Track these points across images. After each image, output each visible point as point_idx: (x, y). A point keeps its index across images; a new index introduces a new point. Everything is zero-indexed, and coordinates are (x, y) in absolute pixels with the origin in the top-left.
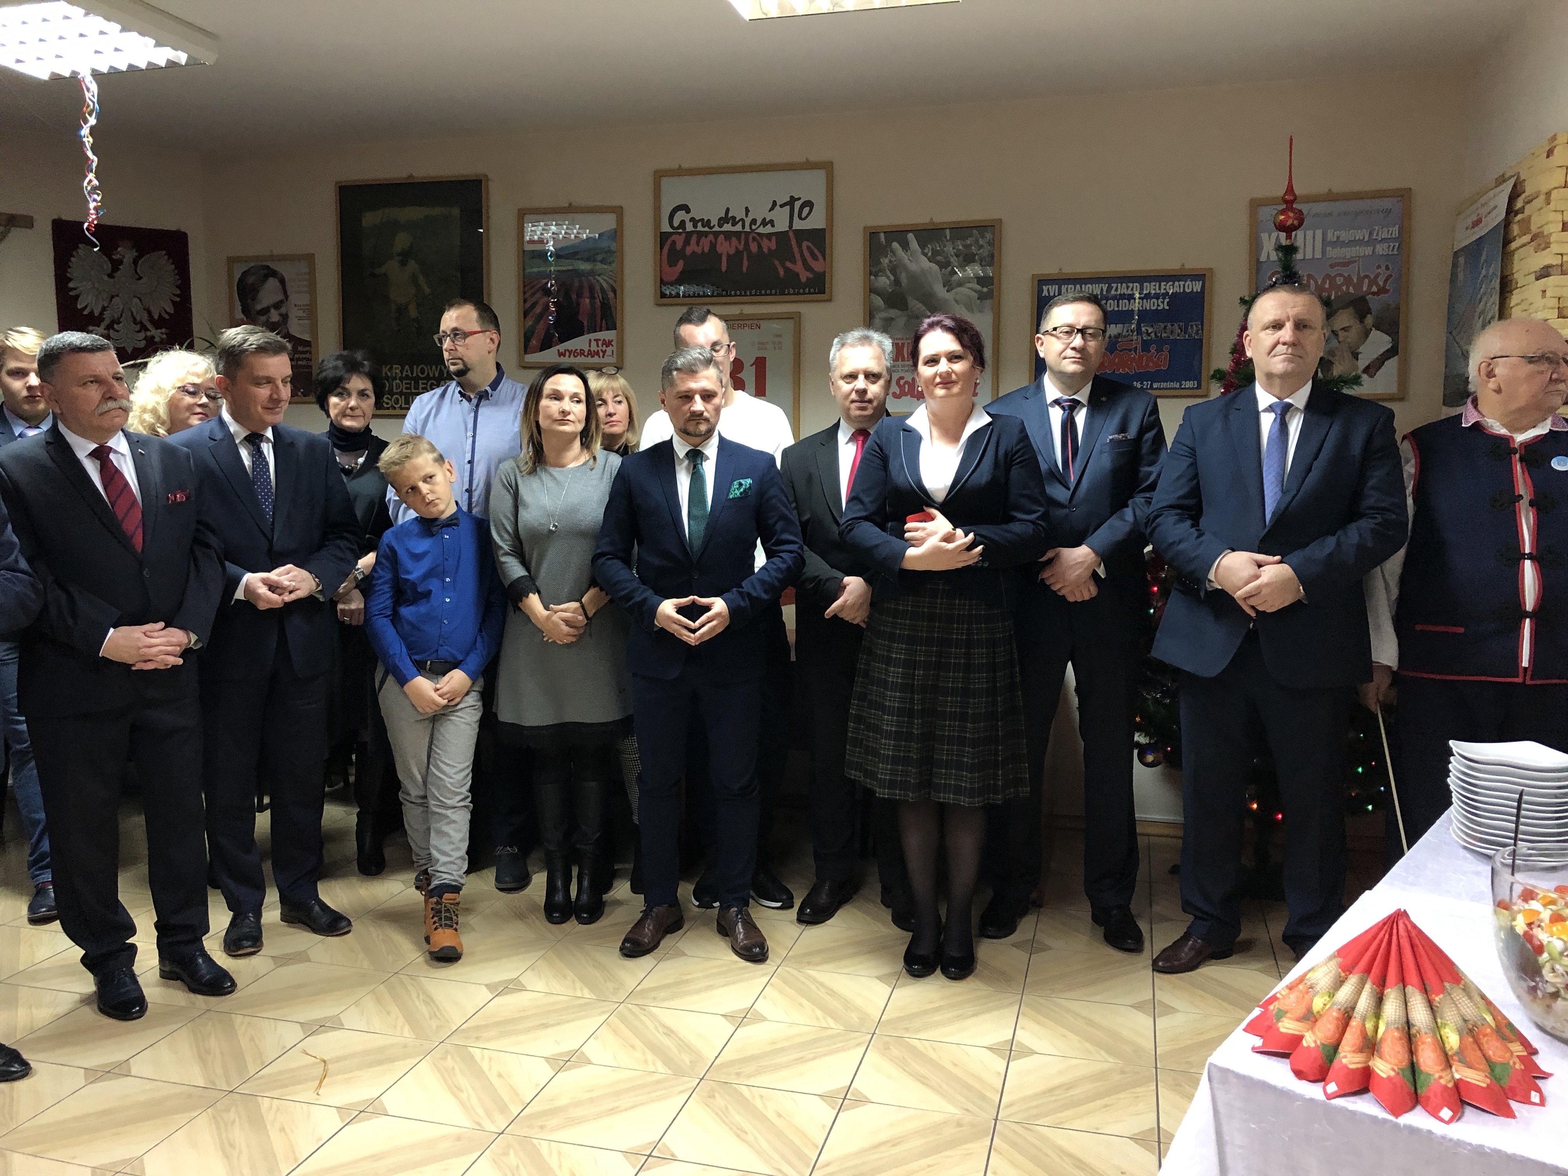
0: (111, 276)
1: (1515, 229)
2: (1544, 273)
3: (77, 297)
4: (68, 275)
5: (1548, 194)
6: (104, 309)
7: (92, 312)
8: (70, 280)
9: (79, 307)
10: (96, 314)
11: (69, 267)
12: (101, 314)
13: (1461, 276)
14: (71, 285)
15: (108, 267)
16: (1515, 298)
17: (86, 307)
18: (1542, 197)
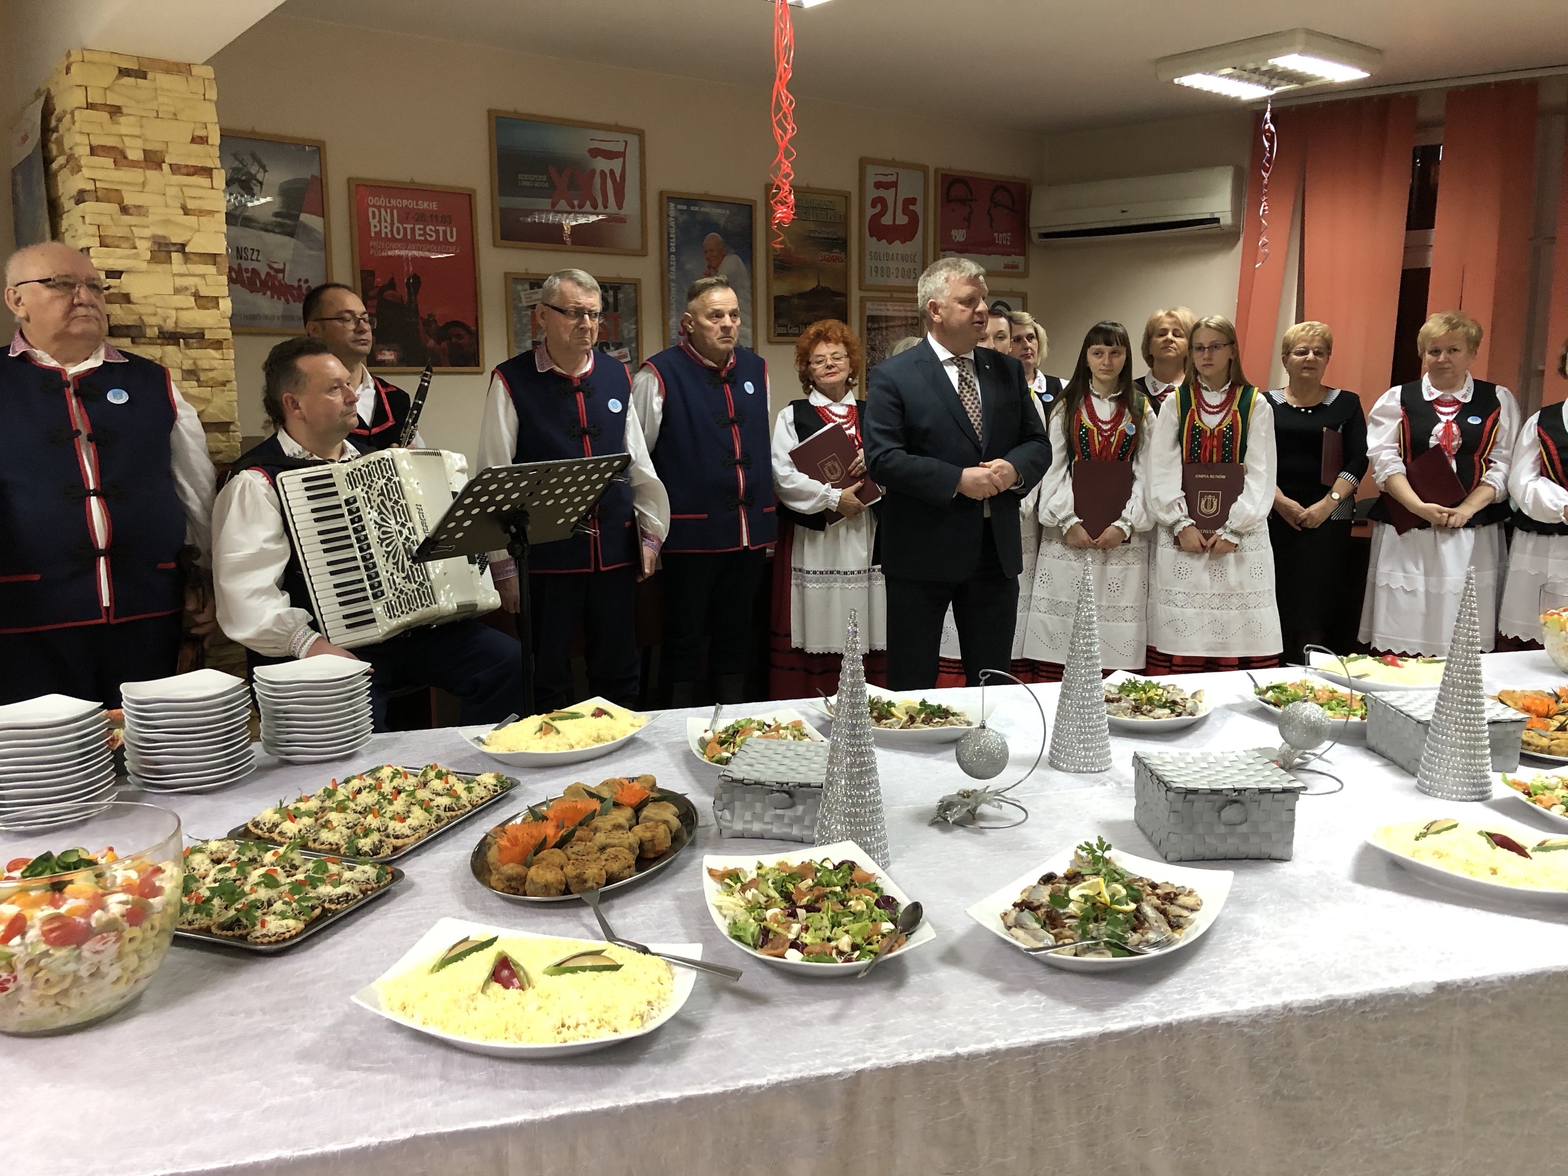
1: (54, 148)
2: (80, 198)
5: (72, 113)
13: (21, 197)
16: (64, 224)
18: (68, 116)
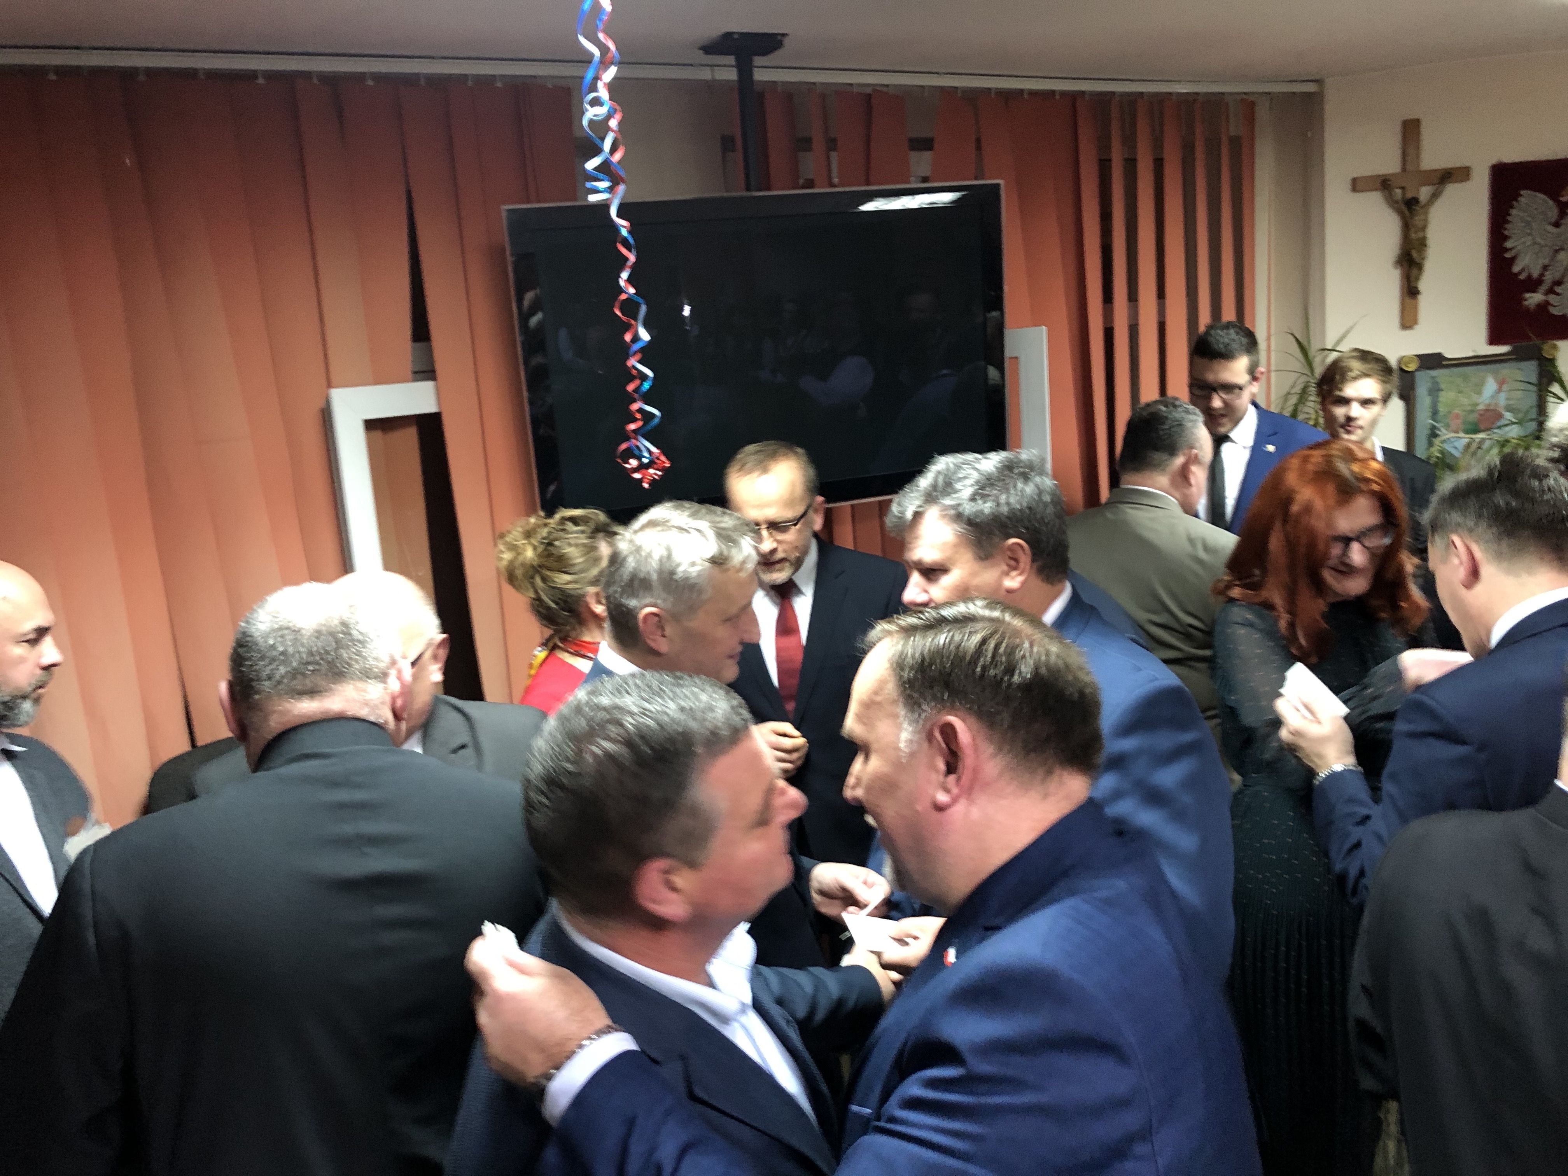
0: (1557, 225)
4: (1506, 233)
6: (1545, 268)
7: (1530, 277)
8: (1506, 238)
11: (1508, 222)
14: (1508, 244)
15: (1553, 213)
17: (1523, 270)
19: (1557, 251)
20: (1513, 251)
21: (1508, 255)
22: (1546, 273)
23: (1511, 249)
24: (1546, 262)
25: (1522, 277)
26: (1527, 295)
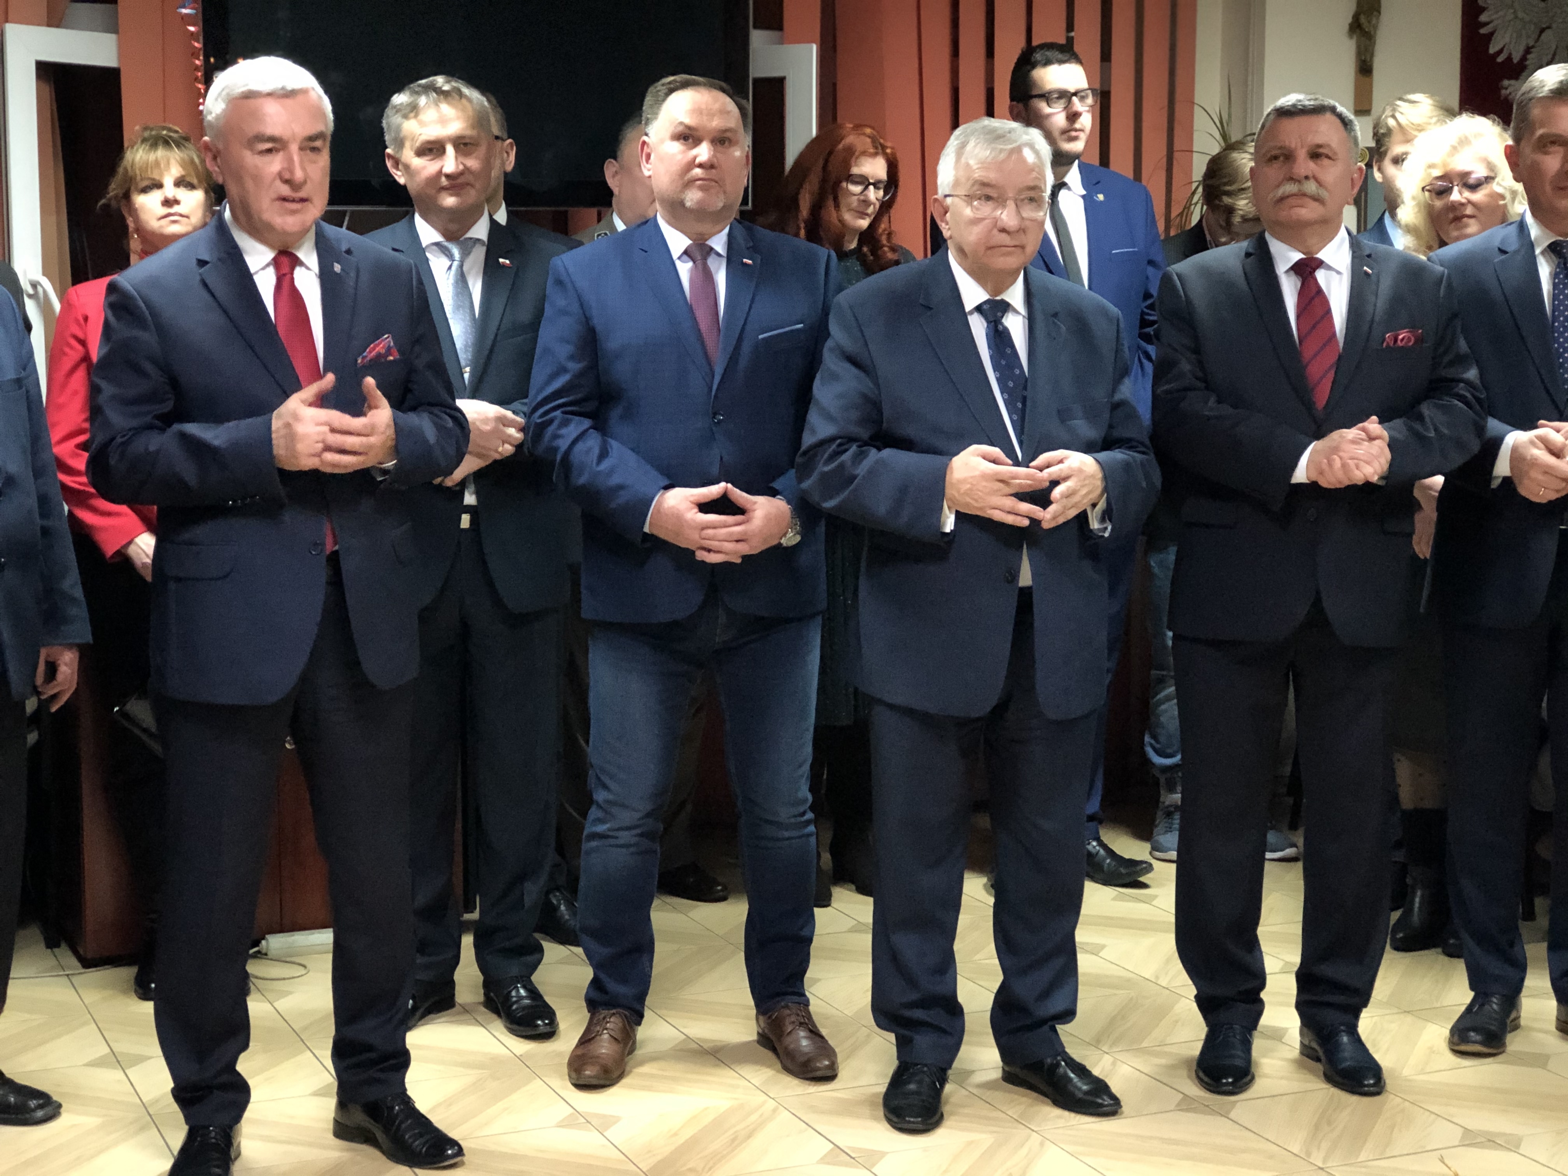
3: (1492, 34)
6: (1528, 50)
7: (1509, 58)
9: (1492, 50)
10: (1516, 59)
12: (1524, 58)
14: (1483, 18)
17: (1501, 51)
19: (1542, 31)
20: (1491, 26)
21: (1483, 31)
22: (1529, 56)
23: (1486, 24)
24: (1531, 44)
25: (1500, 59)
26: (1506, 82)
